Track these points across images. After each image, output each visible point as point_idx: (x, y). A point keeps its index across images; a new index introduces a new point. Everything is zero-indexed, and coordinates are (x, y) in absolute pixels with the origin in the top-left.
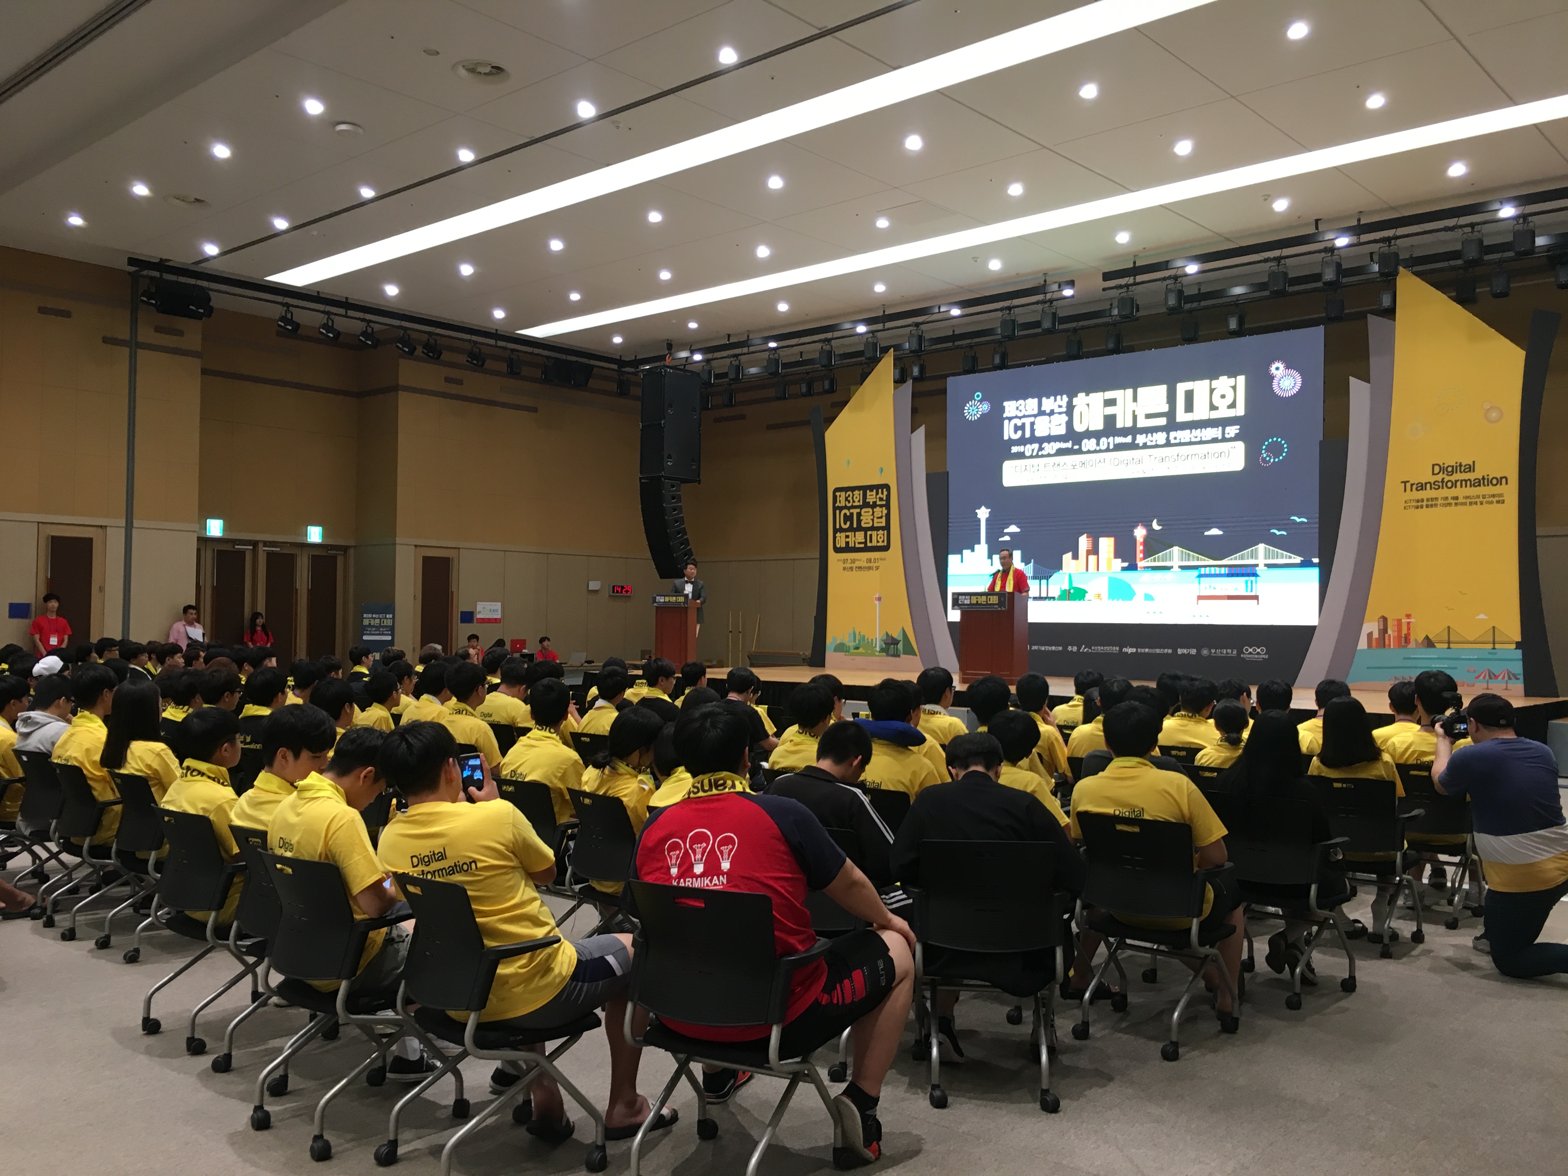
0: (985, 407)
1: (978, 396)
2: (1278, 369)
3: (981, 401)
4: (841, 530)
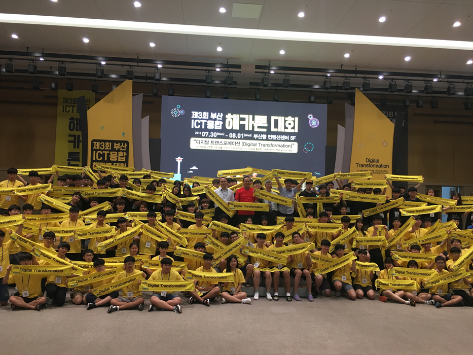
0: (182, 112)
1: (178, 107)
2: (310, 117)
3: (180, 109)
4: (96, 161)
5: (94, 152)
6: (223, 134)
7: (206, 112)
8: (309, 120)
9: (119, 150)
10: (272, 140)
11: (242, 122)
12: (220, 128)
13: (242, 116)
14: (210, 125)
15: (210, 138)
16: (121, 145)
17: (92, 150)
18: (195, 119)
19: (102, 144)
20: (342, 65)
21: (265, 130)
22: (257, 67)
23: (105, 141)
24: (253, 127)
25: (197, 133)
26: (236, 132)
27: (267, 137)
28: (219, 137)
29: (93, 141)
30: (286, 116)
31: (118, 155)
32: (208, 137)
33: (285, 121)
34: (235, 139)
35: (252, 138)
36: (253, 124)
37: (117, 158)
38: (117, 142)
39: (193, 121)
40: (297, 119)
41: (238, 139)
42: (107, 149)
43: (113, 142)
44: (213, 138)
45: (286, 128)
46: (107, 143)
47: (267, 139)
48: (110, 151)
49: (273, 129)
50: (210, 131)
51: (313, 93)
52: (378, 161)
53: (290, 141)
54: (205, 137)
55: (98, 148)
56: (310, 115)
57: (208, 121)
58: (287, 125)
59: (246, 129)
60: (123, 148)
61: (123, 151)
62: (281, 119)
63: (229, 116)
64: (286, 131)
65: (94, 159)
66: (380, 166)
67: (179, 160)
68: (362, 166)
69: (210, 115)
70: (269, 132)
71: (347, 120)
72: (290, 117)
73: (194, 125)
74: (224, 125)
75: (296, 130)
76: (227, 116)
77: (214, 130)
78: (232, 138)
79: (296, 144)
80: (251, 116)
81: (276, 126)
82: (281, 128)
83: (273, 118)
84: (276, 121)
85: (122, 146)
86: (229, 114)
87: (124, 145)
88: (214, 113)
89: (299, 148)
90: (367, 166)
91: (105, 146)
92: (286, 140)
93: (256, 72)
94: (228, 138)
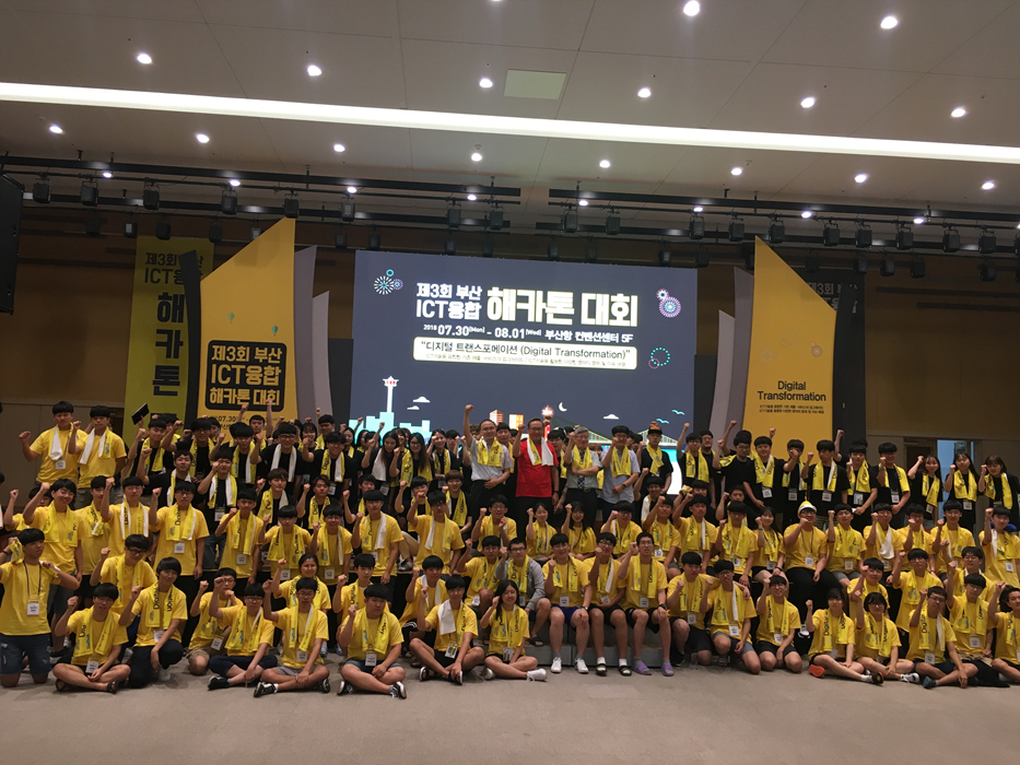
0: (397, 284)
1: (390, 273)
2: (663, 295)
3: (393, 278)
4: (218, 385)
5: (214, 366)
6: (482, 330)
7: (447, 284)
8: (659, 301)
9: (265, 363)
10: (584, 343)
11: (521, 306)
12: (476, 316)
13: (522, 293)
14: (456, 311)
15: (456, 337)
16: (269, 352)
17: (210, 363)
18: (423, 299)
19: (231, 350)
20: (726, 190)
21: (569, 322)
22: (553, 193)
23: (237, 344)
24: (545, 315)
25: (427, 327)
26: (509, 325)
27: (573, 337)
28: (473, 336)
29: (213, 343)
30: (613, 292)
31: (262, 372)
32: (450, 336)
33: (611, 303)
34: (507, 339)
35: (543, 339)
36: (544, 310)
37: (262, 378)
38: (262, 345)
39: (419, 302)
40: (635, 299)
41: (513, 339)
42: (241, 360)
43: (253, 346)
44: (462, 337)
45: (612, 317)
46: (241, 348)
47: (573, 341)
48: (247, 364)
49: (585, 320)
50: (455, 323)
51: (667, 244)
52: (803, 387)
53: (621, 344)
54: (444, 336)
55: (222, 358)
56: (662, 292)
57: (452, 303)
58: (615, 312)
59: (531, 319)
60: (274, 359)
61: (273, 365)
62: (602, 300)
63: (494, 292)
64: (613, 323)
65: (214, 381)
66: (808, 397)
67: (390, 383)
68: (771, 397)
69: (455, 291)
70: (577, 326)
71: (739, 302)
72: (620, 296)
73: (421, 310)
74: (483, 312)
75: (634, 322)
76: (490, 293)
77: (463, 322)
78: (501, 339)
79: (633, 351)
80: (540, 293)
81: (592, 314)
82: (602, 319)
83: (586, 297)
84: (592, 304)
85: (273, 353)
86: (495, 289)
87: (276, 352)
88: (463, 286)
89: (641, 358)
90: (783, 397)
91: (236, 353)
92: (612, 343)
93: (550, 204)
94: (493, 337)
